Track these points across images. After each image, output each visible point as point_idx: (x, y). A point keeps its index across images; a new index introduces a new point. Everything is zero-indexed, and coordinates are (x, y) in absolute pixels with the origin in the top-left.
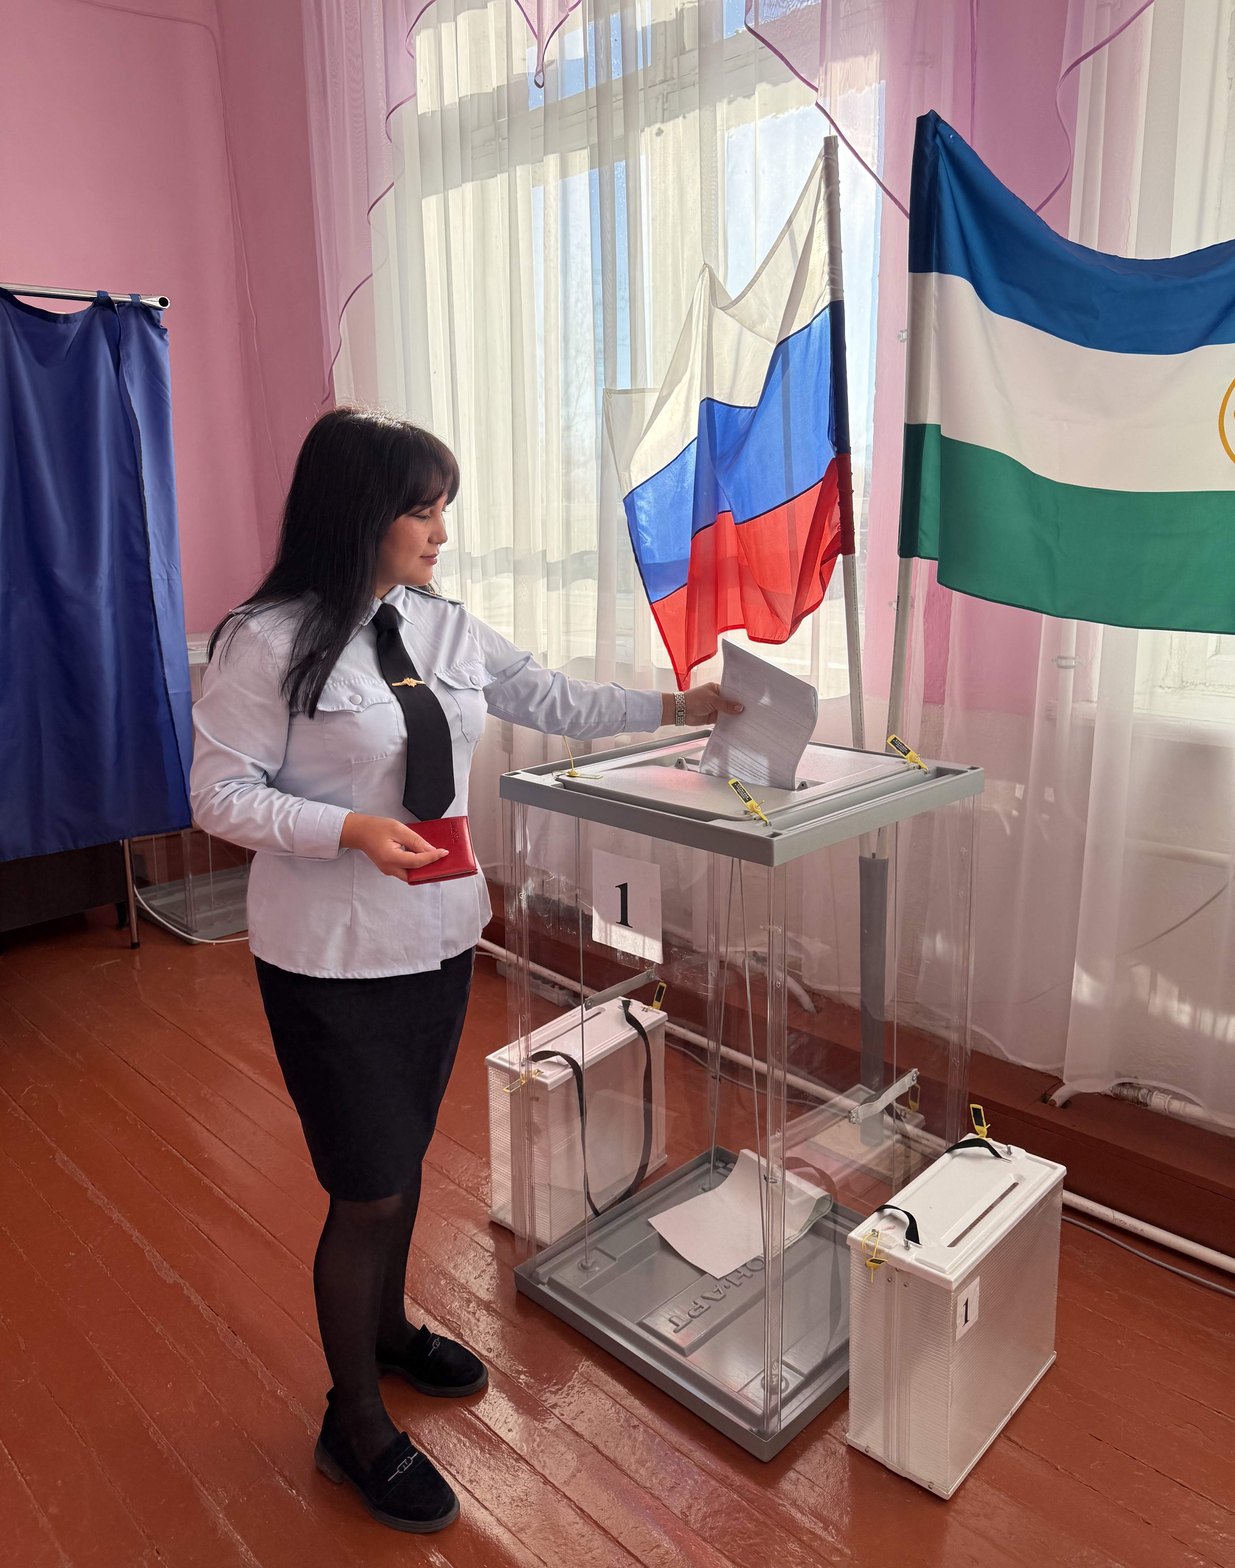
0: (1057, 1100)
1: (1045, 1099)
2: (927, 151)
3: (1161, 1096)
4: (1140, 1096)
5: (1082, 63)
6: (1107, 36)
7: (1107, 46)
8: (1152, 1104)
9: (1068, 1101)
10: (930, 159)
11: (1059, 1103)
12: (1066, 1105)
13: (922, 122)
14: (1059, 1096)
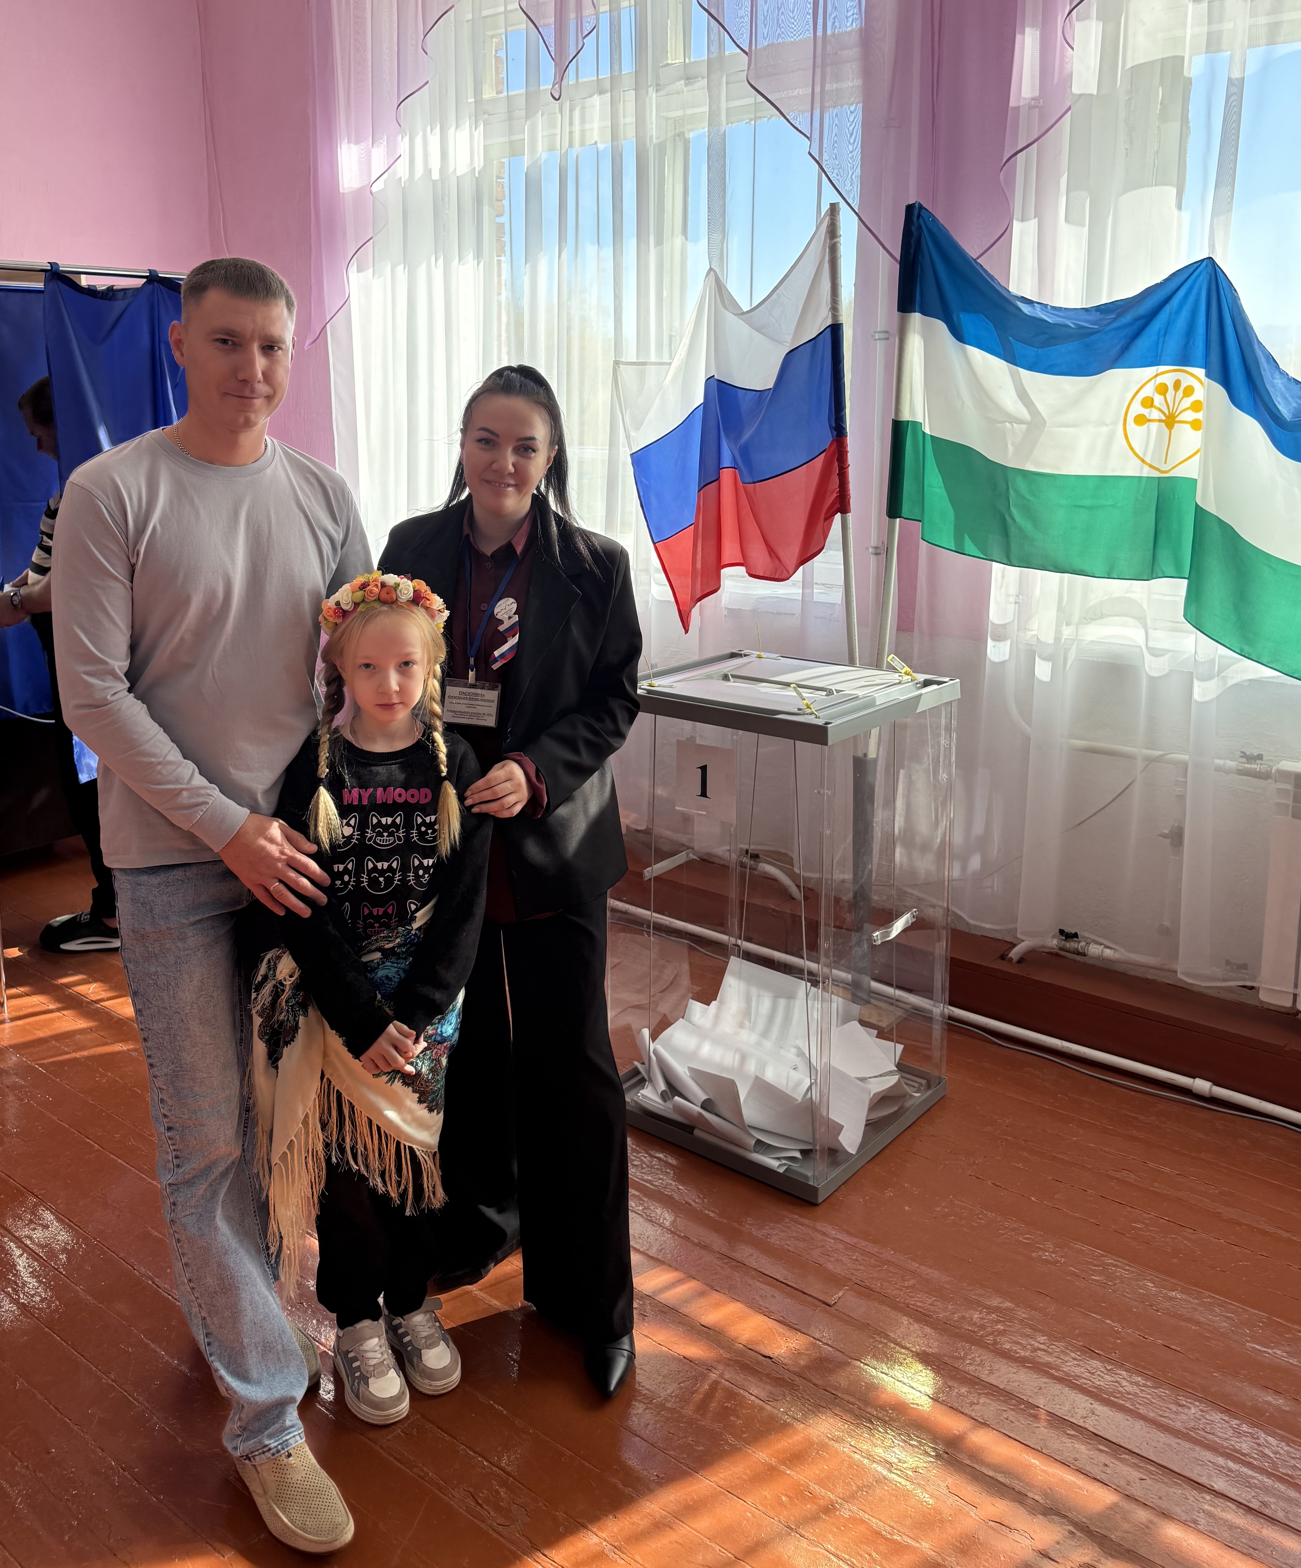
0: (1013, 957)
1: (1003, 957)
2: (913, 229)
3: (1095, 946)
4: (1079, 947)
5: (1019, 155)
6: (1036, 137)
7: (1036, 144)
8: (1089, 953)
9: (1021, 958)
10: (915, 234)
11: (1015, 958)
12: (1021, 961)
13: (910, 208)
14: (1015, 953)
